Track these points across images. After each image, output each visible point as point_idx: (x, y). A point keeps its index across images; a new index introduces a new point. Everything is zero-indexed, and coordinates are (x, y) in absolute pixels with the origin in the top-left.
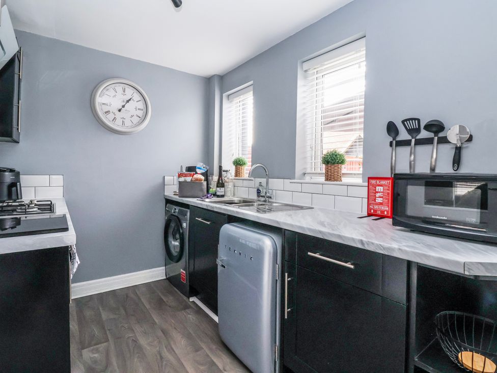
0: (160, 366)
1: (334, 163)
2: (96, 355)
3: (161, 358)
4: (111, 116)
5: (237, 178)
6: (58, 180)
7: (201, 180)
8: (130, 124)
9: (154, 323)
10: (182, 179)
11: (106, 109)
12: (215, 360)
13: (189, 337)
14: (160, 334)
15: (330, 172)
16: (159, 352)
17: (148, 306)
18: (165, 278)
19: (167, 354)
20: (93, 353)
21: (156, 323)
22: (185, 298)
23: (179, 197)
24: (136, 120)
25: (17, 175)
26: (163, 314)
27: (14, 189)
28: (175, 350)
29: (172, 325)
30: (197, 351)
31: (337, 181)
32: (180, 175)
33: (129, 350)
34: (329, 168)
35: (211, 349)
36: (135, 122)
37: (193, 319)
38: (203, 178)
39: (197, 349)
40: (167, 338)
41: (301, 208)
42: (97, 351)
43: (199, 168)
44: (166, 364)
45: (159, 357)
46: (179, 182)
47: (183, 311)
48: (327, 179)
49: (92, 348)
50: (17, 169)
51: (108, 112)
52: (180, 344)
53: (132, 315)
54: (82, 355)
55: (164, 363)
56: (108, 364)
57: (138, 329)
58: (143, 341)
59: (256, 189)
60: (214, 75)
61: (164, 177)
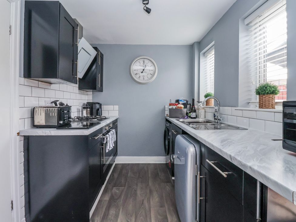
0: (140, 207)
1: (264, 94)
2: (117, 191)
3: (143, 203)
4: (138, 76)
5: (207, 106)
6: (116, 107)
7: (181, 108)
8: (147, 78)
9: (148, 185)
10: (171, 107)
11: (135, 72)
12: (169, 216)
13: (161, 197)
14: (148, 191)
15: (262, 101)
16: (143, 200)
17: (150, 175)
18: (165, 163)
19: (146, 202)
20: (117, 190)
21: (149, 185)
22: (170, 176)
23: (169, 117)
24: (150, 76)
25: (100, 105)
26: (155, 182)
27: (98, 111)
28: (151, 202)
29: (156, 189)
30: (161, 207)
31: (268, 108)
32: (170, 105)
33: (131, 194)
34: (261, 98)
35: (169, 209)
36: (149, 77)
37: (168, 189)
38: (183, 106)
39: (162, 206)
40: (150, 195)
41: (238, 128)
42: (119, 189)
43: (181, 101)
44: (143, 207)
45: (141, 203)
46: (169, 109)
47: (165, 183)
48: (260, 107)
49: (117, 187)
50: (100, 103)
51: (136, 74)
52: (155, 200)
53: (141, 178)
54: (112, 189)
55: (143, 206)
56: (120, 197)
57: (140, 185)
58: (139, 192)
59: (213, 114)
60: (195, 42)
61: (165, 106)
